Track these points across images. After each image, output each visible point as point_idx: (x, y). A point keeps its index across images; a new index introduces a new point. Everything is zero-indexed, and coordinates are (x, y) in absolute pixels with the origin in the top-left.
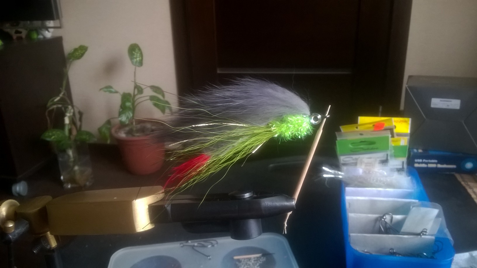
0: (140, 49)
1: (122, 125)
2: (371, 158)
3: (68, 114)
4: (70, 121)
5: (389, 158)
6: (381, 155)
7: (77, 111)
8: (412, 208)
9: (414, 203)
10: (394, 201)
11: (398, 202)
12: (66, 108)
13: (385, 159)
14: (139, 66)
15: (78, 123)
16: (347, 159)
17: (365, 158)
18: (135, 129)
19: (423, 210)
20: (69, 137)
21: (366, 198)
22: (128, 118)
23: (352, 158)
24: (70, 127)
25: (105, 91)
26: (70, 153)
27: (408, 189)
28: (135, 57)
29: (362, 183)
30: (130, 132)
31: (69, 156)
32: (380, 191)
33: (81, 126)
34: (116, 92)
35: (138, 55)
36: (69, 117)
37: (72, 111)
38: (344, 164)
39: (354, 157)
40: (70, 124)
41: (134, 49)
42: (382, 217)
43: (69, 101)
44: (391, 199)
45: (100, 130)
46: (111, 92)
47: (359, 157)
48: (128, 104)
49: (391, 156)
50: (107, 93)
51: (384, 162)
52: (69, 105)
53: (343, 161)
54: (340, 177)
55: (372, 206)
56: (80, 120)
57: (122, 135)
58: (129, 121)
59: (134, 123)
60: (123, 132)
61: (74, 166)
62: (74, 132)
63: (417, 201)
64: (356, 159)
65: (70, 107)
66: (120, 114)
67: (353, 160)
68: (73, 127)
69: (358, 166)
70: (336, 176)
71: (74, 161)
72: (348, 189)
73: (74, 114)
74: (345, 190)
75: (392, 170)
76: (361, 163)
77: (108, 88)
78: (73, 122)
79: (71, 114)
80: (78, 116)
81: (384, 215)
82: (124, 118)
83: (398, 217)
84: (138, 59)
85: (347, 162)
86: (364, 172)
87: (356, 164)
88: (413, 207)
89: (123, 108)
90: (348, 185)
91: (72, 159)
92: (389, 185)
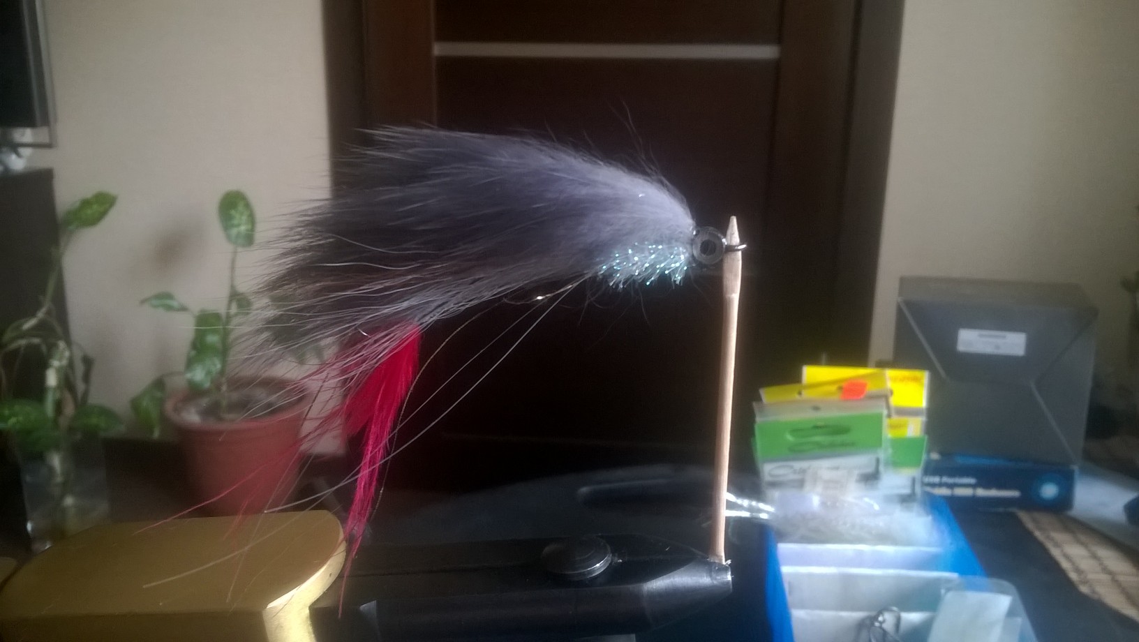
0: (248, 206)
1: (194, 393)
2: (837, 468)
3: (56, 363)
4: (59, 380)
5: (881, 468)
6: (862, 462)
7: (78, 355)
8: (946, 593)
9: (948, 581)
10: (898, 577)
11: (909, 578)
12: (52, 347)
13: (870, 470)
14: (244, 246)
15: (80, 387)
16: (781, 472)
17: (824, 468)
18: (224, 403)
19: (974, 597)
20: (55, 422)
21: (832, 570)
22: (208, 373)
23: (792, 467)
24: (58, 395)
25: (156, 307)
26: (56, 461)
27: (929, 545)
28: (235, 222)
29: (818, 532)
30: (212, 411)
31: (51, 469)
32: (861, 553)
33: (86, 394)
34: (183, 309)
35: (244, 218)
36: (58, 370)
37: (67, 354)
38: (774, 485)
39: (798, 465)
40: (59, 387)
41: (232, 204)
42: (875, 618)
43: (59, 330)
44: (892, 572)
45: (135, 404)
46: (169, 308)
47: (809, 468)
48: (212, 339)
49: (887, 464)
50: (161, 311)
51: (871, 478)
52: (60, 339)
53: (772, 476)
54: (764, 516)
55: (846, 591)
56: (87, 378)
57: (192, 417)
58: (212, 382)
59: (224, 388)
60: (193, 410)
61: (62, 497)
62: (69, 409)
63: (954, 576)
64: (803, 471)
65: (62, 344)
66: (190, 363)
67: (795, 472)
68: (68, 396)
69: (808, 487)
70: (755, 514)
71: (64, 484)
72: (784, 548)
73: (71, 364)
74: (776, 548)
75: (889, 499)
76: (815, 479)
77: (164, 300)
78: (67, 383)
79: (65, 362)
80: (80, 369)
81: (880, 613)
82: (199, 375)
83: (913, 617)
84: (243, 228)
85: (781, 479)
86: (823, 504)
87: (800, 484)
88: (948, 590)
89: (199, 348)
90: (783, 536)
91: (59, 479)
92: (884, 538)
